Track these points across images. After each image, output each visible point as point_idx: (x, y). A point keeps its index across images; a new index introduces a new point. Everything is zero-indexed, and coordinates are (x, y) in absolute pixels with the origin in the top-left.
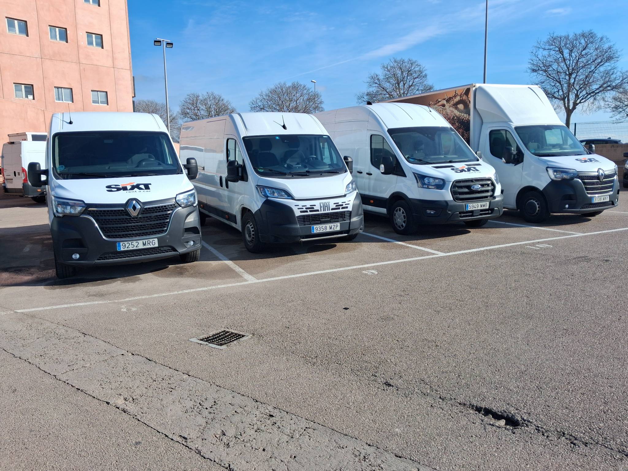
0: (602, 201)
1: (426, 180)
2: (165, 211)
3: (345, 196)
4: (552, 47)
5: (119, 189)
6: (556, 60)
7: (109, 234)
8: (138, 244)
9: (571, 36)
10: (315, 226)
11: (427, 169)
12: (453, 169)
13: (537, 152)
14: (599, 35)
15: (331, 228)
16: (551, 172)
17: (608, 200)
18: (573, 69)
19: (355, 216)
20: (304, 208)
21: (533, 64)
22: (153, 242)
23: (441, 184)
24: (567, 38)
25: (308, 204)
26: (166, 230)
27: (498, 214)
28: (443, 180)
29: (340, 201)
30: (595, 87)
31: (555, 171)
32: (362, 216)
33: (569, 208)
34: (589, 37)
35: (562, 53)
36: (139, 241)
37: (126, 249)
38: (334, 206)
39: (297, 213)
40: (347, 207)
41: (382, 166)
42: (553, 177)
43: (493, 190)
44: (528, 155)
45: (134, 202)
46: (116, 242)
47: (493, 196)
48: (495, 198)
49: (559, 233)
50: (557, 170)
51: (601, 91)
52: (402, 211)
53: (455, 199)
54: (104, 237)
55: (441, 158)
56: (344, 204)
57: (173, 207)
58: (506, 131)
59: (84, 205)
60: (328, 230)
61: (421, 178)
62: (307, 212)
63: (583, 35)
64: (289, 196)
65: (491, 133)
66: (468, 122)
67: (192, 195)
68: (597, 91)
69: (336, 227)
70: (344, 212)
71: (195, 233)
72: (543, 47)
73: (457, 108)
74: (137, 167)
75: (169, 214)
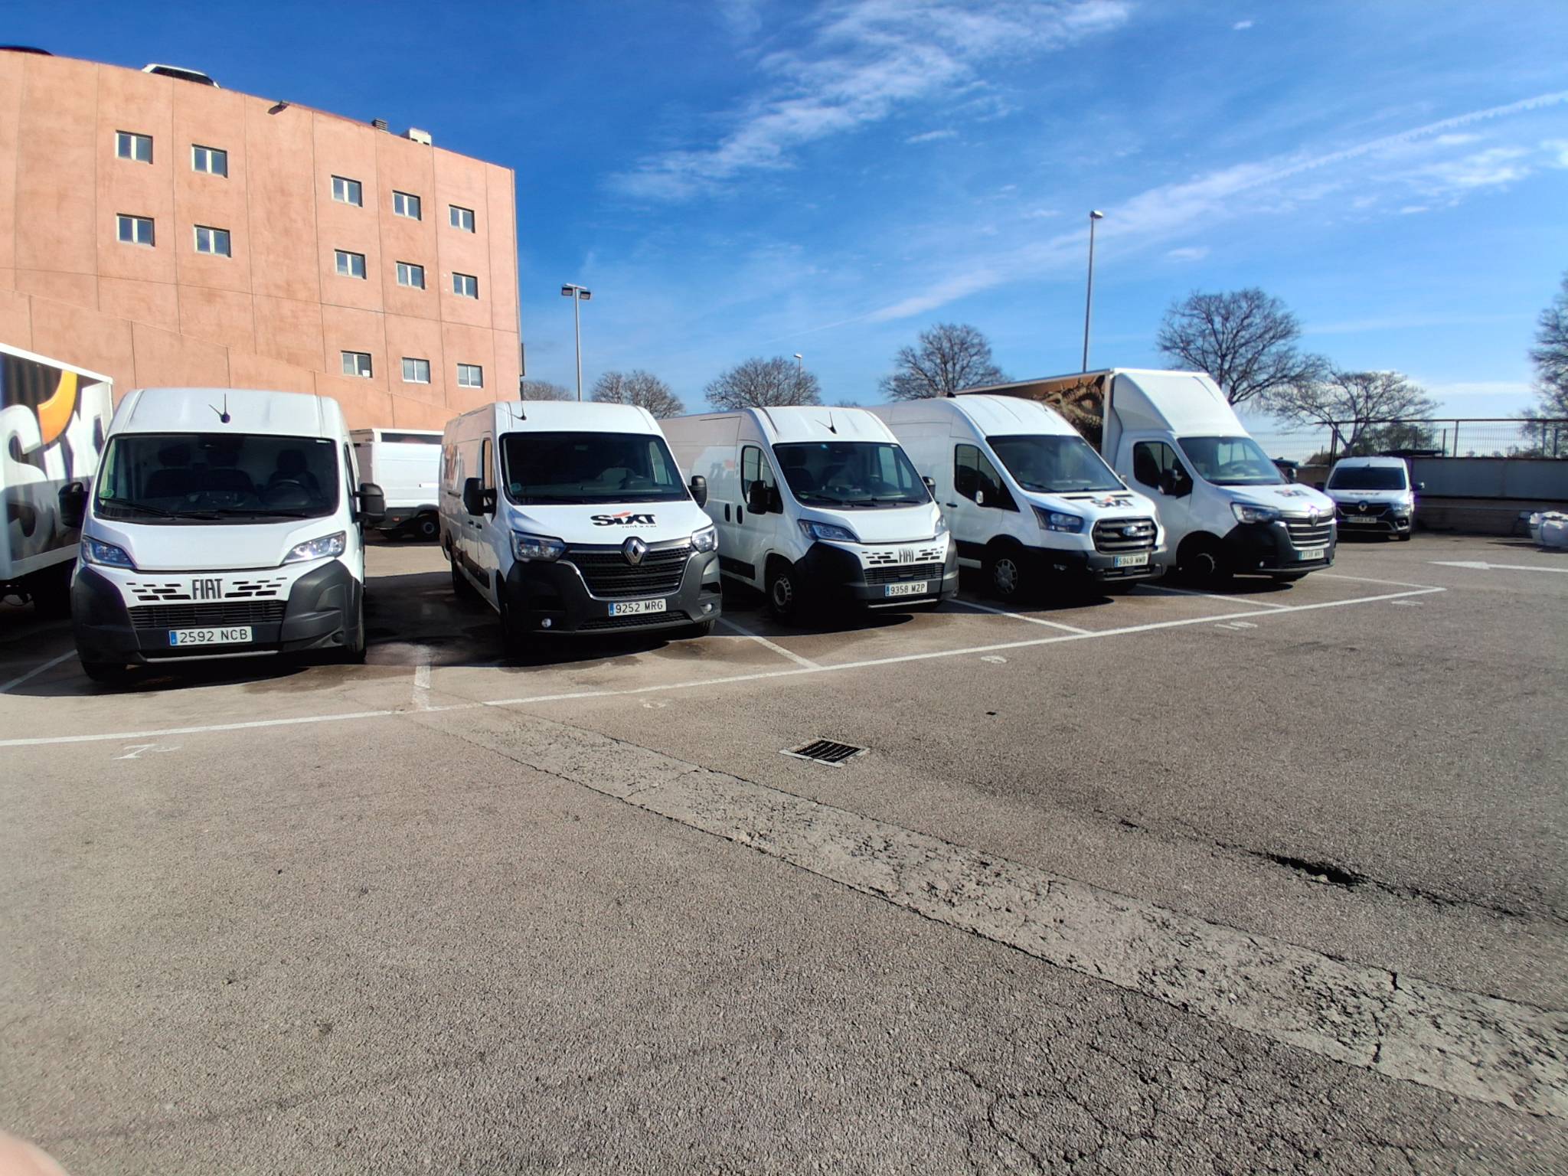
0: (1314, 557)
1: (1053, 518)
2: (678, 557)
3: (934, 539)
4: (1195, 312)
5: (610, 522)
6: (1202, 333)
7: (597, 590)
8: (639, 607)
9: (1226, 296)
10: (891, 586)
11: (1053, 500)
12: (1094, 502)
13: (1214, 478)
14: (1270, 296)
15: (913, 589)
16: (1238, 509)
17: (1321, 556)
18: (1228, 348)
19: (949, 572)
20: (876, 556)
21: (1165, 338)
22: (659, 605)
23: (1077, 524)
24: (1219, 298)
25: (882, 550)
26: (678, 586)
27: (1159, 574)
28: (1080, 518)
29: (928, 547)
30: (1262, 377)
31: (1245, 509)
32: (957, 572)
33: (1264, 567)
34: (1254, 298)
35: (1211, 321)
36: (640, 603)
37: (621, 614)
38: (920, 555)
39: (866, 565)
40: (938, 557)
41: (980, 494)
42: (1241, 517)
43: (1154, 537)
44: (1200, 482)
45: (635, 543)
46: (608, 602)
47: (1154, 546)
48: (1156, 548)
49: (1256, 605)
50: (1248, 507)
51: (1272, 383)
52: (1009, 566)
53: (1099, 548)
54: (591, 596)
55: (1068, 484)
56: (934, 552)
57: (686, 552)
58: (1163, 444)
59: (562, 545)
60: (910, 592)
61: (1045, 515)
62: (879, 562)
63: (1245, 295)
64: (850, 535)
65: (1139, 447)
66: (1100, 428)
67: (710, 533)
68: (1267, 383)
69: (922, 587)
70: (934, 564)
71: (714, 592)
72: (1182, 311)
73: (1080, 406)
74: (623, 488)
75: (683, 561)
